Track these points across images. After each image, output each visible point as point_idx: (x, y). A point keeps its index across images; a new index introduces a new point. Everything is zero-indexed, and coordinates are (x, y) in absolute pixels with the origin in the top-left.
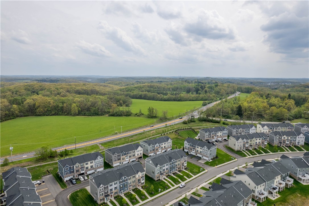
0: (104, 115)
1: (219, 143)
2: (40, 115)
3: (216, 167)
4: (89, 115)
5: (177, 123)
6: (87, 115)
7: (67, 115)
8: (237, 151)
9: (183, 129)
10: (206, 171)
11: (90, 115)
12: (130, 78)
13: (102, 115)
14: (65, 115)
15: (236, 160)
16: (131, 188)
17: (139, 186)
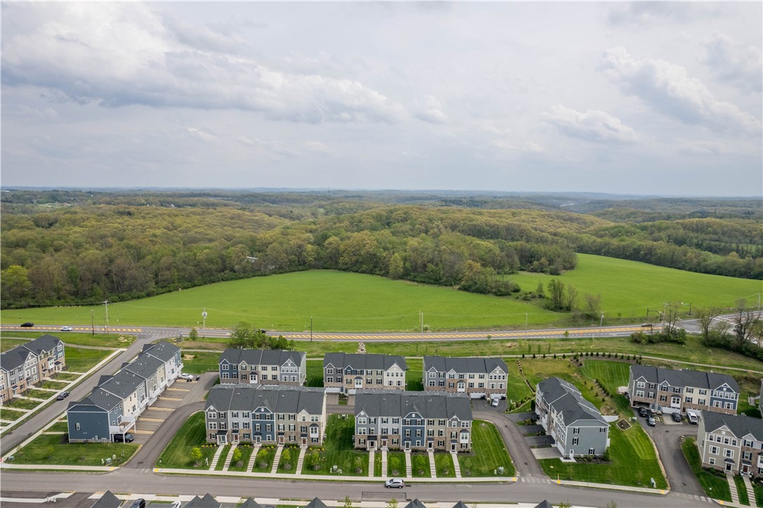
0: (451, 285)
1: (681, 423)
2: (345, 270)
3: (559, 482)
4: (422, 282)
5: (614, 335)
6: (418, 282)
7: (386, 276)
8: (704, 468)
9: (609, 356)
10: (514, 479)
11: (424, 282)
12: (686, 201)
13: (447, 285)
14: (382, 275)
15: (663, 492)
16: (285, 439)
17: (304, 442)
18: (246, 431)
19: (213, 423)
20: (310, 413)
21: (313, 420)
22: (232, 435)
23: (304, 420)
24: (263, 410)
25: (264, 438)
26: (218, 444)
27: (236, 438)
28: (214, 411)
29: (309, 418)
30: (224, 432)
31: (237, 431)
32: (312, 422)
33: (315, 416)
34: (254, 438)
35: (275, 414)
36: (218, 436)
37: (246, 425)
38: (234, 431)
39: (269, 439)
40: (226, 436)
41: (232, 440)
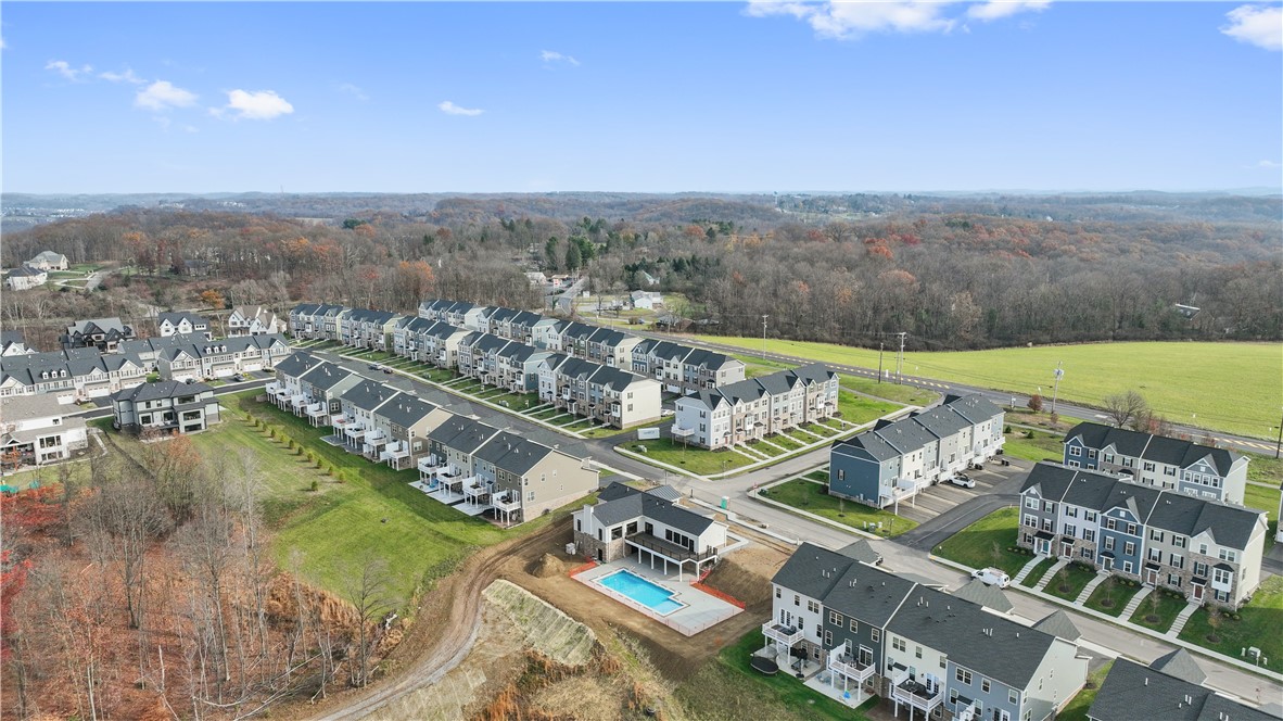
16: (1160, 579)
17: (1198, 594)
18: (1087, 544)
19: (1031, 517)
20: (1218, 541)
21: (1222, 557)
22: (1062, 546)
23: (1203, 552)
24: (1122, 514)
25: (1119, 565)
26: (1035, 552)
27: (1068, 553)
28: (1036, 496)
29: (1215, 551)
30: (1049, 537)
31: (1071, 541)
32: (1221, 561)
33: (1228, 550)
34: (1100, 561)
35: (1145, 526)
36: (1036, 539)
37: (1089, 535)
38: (1065, 540)
39: (1128, 570)
40: (1050, 543)
41: (1061, 554)
